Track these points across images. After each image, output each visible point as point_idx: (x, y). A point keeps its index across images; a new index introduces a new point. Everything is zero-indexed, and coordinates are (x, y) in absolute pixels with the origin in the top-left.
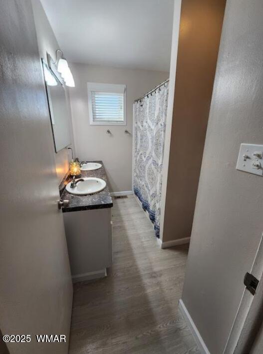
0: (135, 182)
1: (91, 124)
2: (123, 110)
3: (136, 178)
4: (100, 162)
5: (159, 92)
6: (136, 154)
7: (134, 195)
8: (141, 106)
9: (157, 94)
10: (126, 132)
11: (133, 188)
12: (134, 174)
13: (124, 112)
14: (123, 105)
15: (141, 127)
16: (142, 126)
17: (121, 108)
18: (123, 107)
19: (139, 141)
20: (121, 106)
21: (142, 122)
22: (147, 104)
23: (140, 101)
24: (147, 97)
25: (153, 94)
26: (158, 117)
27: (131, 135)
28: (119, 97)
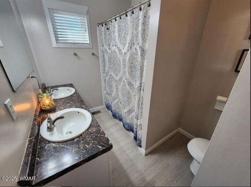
0: (106, 98)
1: (54, 47)
2: (87, 32)
3: (107, 95)
4: (71, 85)
5: (131, 15)
6: (104, 75)
7: (106, 109)
8: (108, 29)
9: (129, 17)
10: (93, 54)
11: (104, 103)
12: (104, 92)
13: (89, 34)
14: (87, 27)
15: (108, 50)
16: (110, 49)
17: (86, 31)
18: (87, 30)
19: (107, 63)
20: (85, 28)
21: (109, 45)
22: (115, 28)
23: (106, 25)
24: (114, 20)
25: (122, 17)
26: (131, 40)
27: (98, 57)
28: (82, 18)
